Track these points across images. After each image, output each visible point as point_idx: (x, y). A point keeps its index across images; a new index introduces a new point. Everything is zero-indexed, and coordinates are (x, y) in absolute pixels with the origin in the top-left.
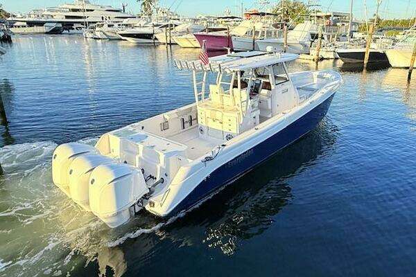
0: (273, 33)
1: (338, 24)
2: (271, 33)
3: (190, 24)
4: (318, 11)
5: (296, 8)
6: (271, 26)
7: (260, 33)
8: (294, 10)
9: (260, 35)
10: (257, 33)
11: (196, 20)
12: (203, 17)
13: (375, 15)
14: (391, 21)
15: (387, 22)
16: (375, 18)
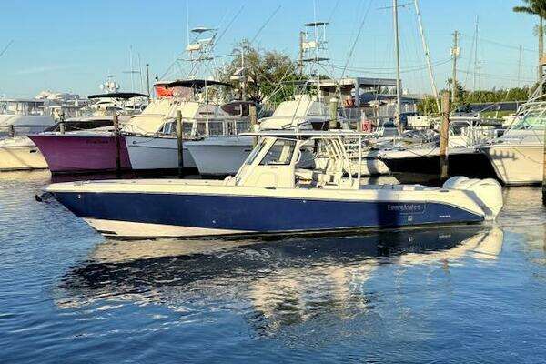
0: (225, 125)
1: (372, 104)
2: (219, 124)
3: (18, 115)
4: (324, 78)
5: (272, 71)
6: (220, 111)
7: (195, 126)
8: (269, 76)
9: (193, 132)
10: (187, 127)
11: (34, 105)
12: (51, 97)
13: (450, 81)
14: (486, 93)
15: (479, 95)
16: (452, 87)
